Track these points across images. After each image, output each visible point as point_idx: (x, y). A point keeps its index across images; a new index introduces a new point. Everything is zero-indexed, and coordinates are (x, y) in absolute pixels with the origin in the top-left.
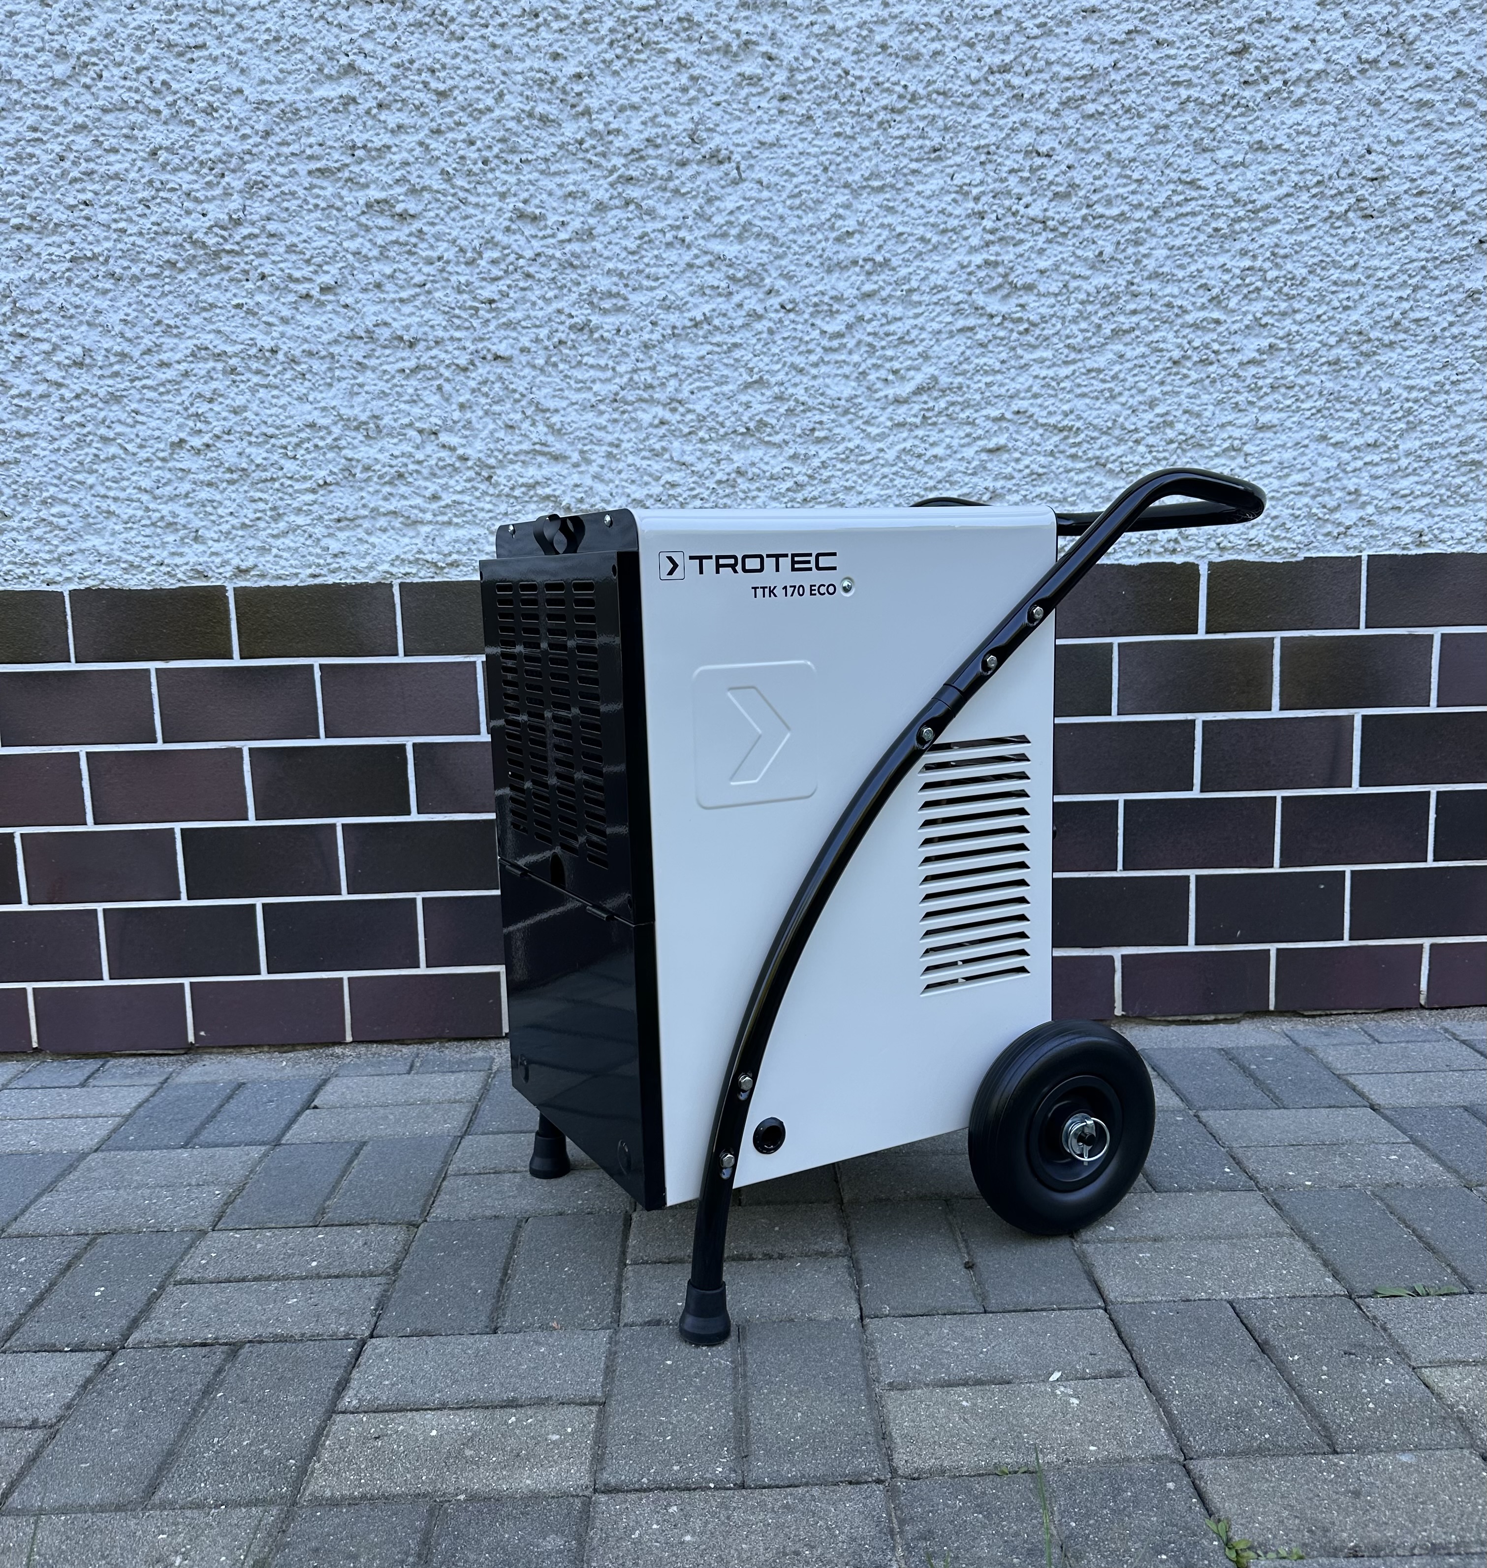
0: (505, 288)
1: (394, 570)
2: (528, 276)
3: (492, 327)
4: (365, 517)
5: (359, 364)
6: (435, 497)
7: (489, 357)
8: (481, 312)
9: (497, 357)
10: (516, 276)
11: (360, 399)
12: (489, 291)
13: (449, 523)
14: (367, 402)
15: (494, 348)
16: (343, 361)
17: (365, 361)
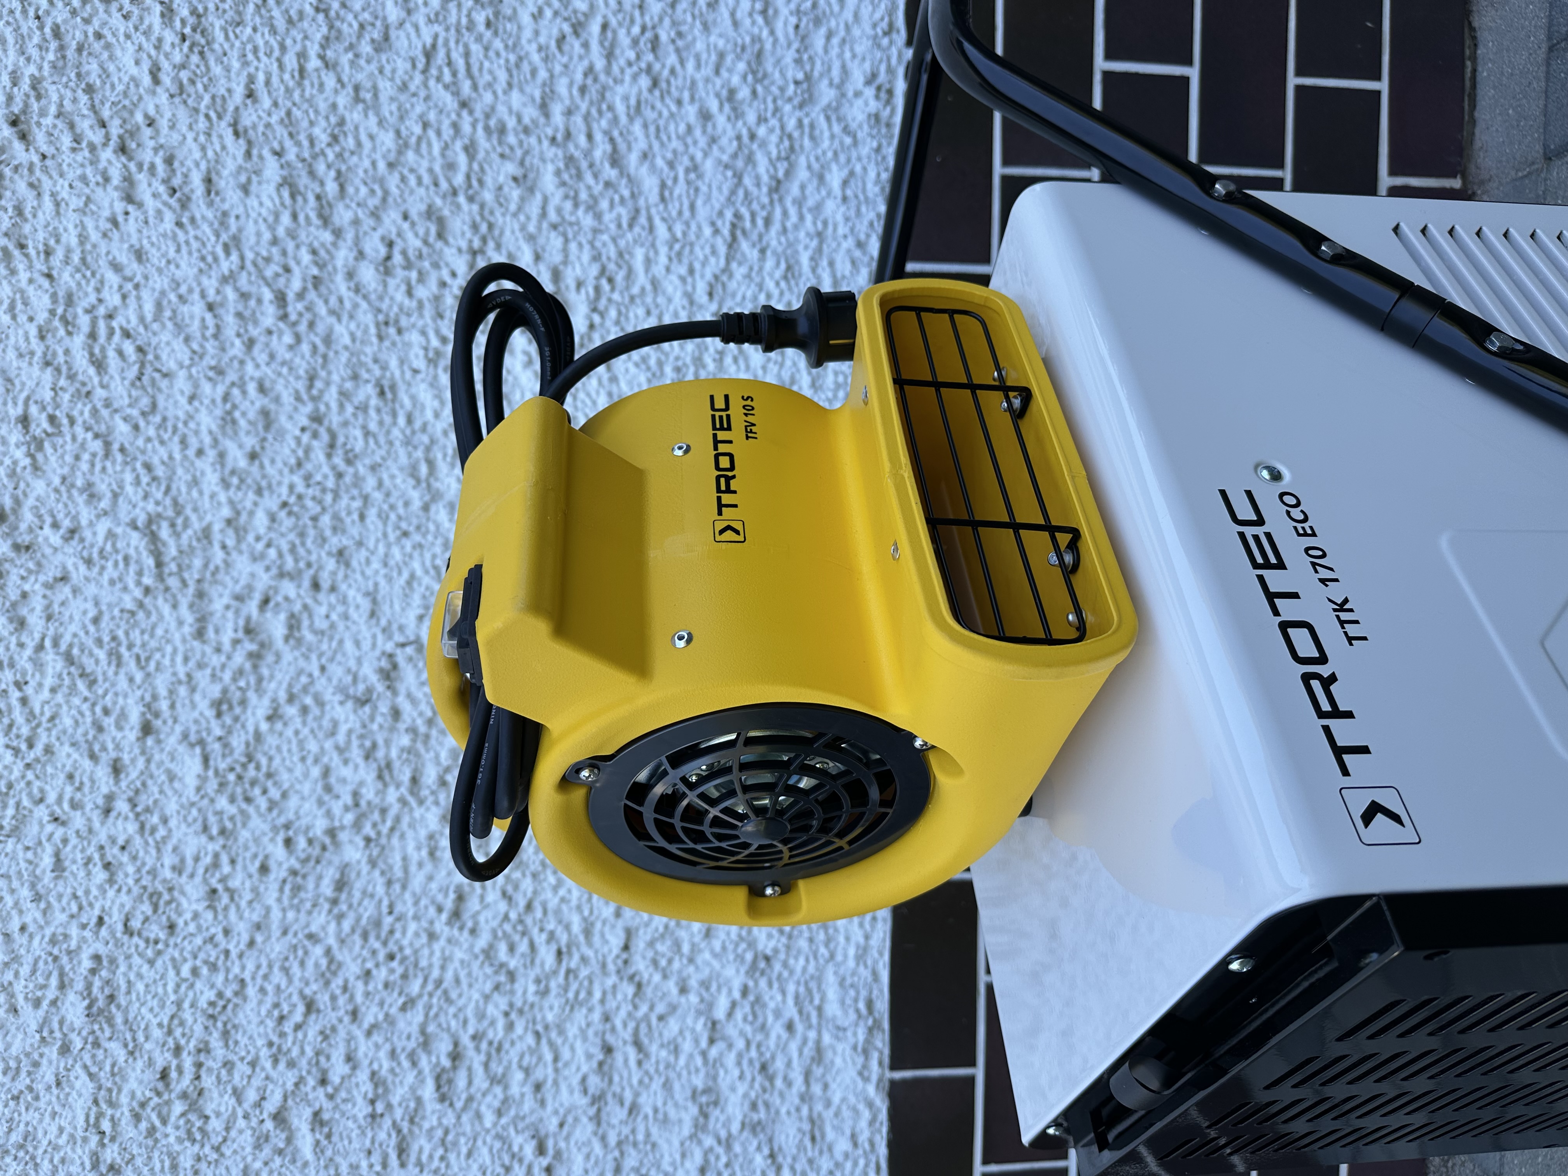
0: (544, 936)
1: (874, 1078)
2: (529, 907)
3: (590, 953)
4: (811, 1110)
5: (630, 1112)
6: (790, 1027)
7: (625, 956)
8: (573, 965)
9: (626, 948)
10: (529, 921)
11: (672, 1113)
12: (546, 955)
13: (820, 1009)
14: (676, 1105)
15: (616, 951)
16: (626, 1130)
17: (627, 1104)
